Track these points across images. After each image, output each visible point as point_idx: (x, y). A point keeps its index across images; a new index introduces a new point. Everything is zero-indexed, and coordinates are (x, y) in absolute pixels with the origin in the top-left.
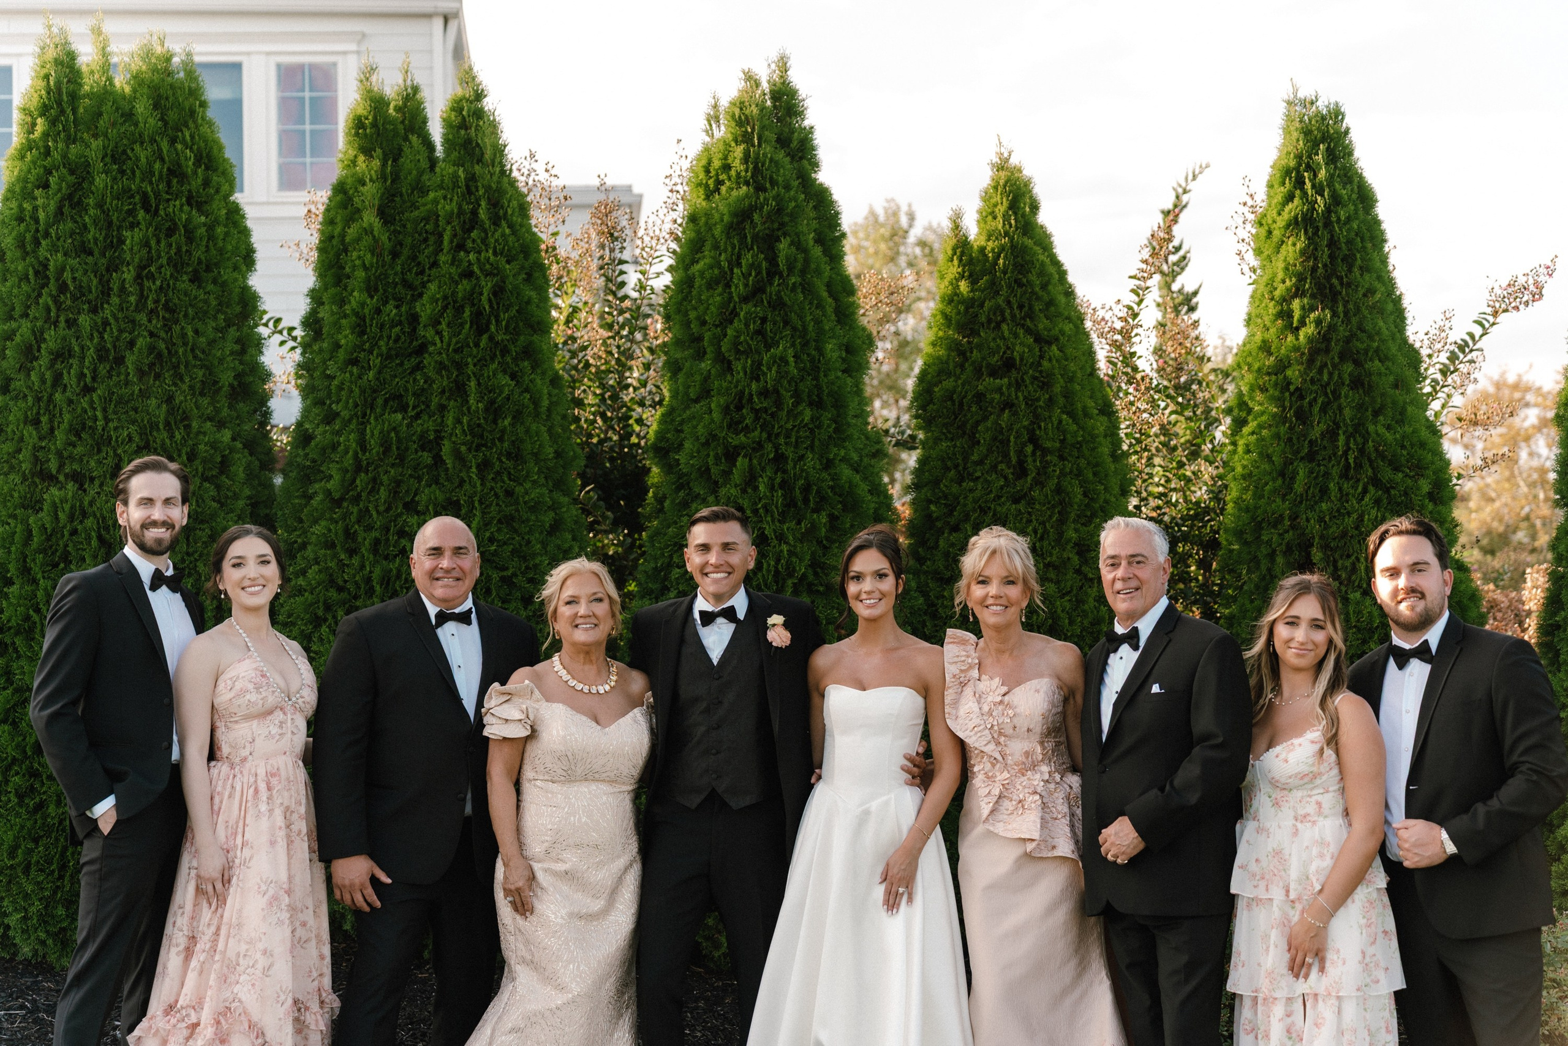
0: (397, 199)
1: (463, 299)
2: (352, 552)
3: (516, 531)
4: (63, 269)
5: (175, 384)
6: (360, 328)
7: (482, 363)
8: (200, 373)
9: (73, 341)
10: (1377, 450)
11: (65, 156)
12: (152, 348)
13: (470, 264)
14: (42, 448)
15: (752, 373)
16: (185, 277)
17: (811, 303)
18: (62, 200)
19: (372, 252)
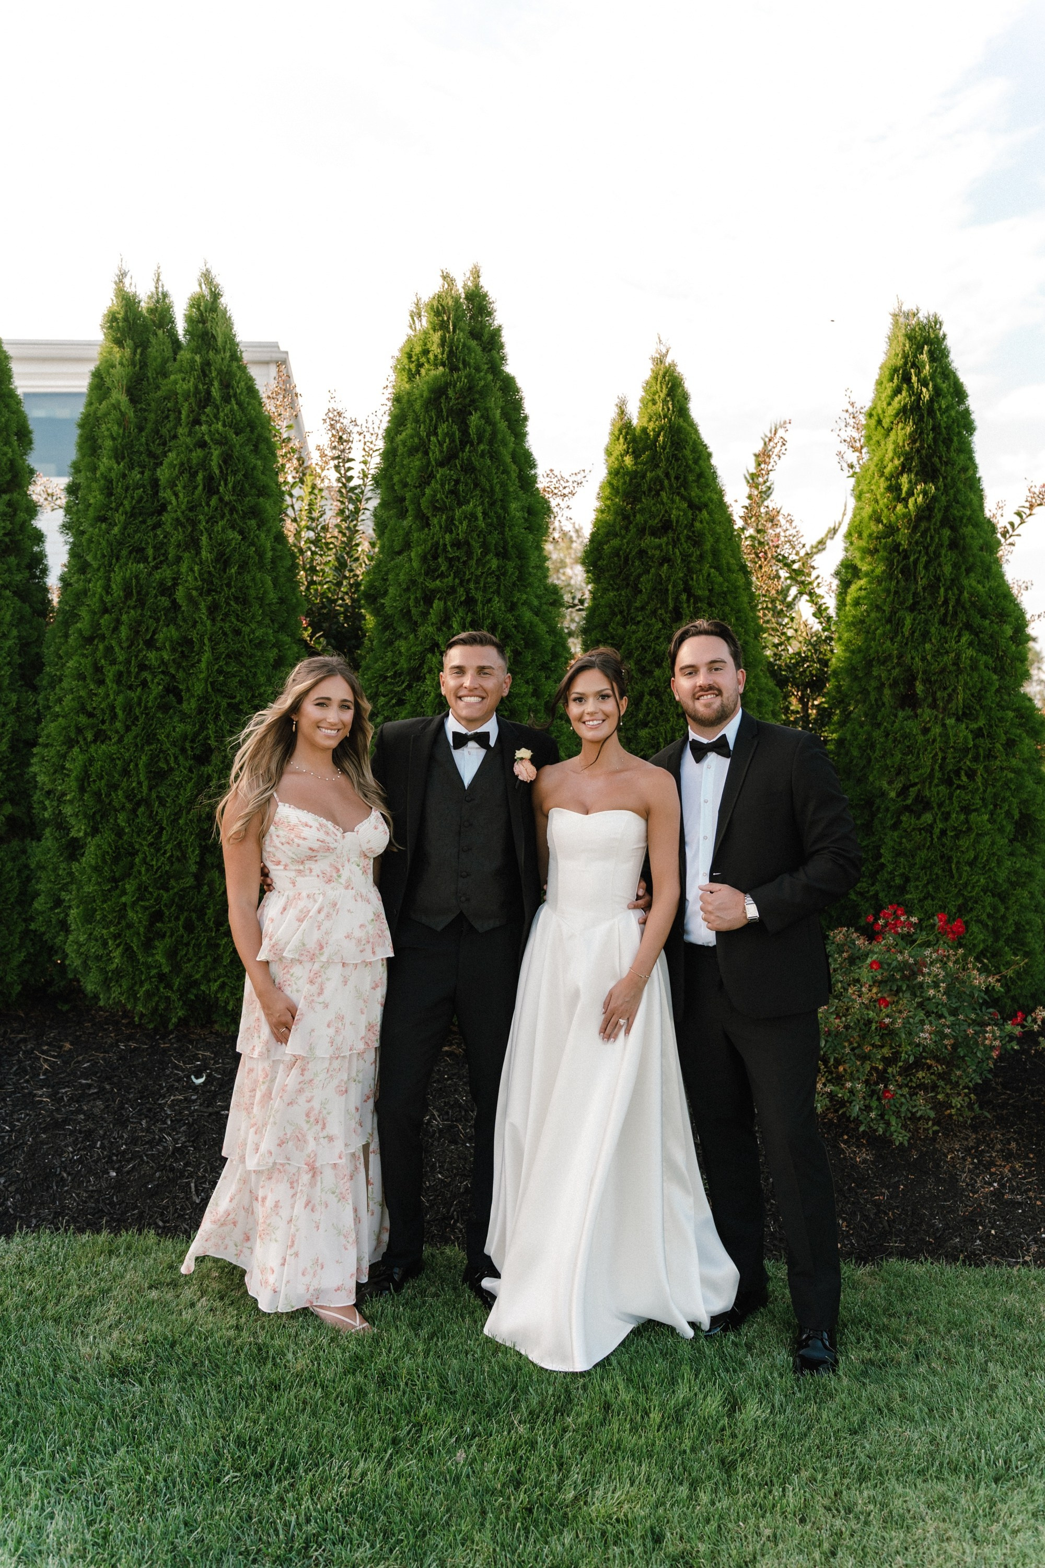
0: (145, 383)
1: (198, 464)
2: (100, 683)
3: (243, 665)
6: (109, 491)
7: (212, 520)
10: (970, 601)
13: (203, 435)
15: (446, 527)
17: (497, 468)
19: (119, 425)
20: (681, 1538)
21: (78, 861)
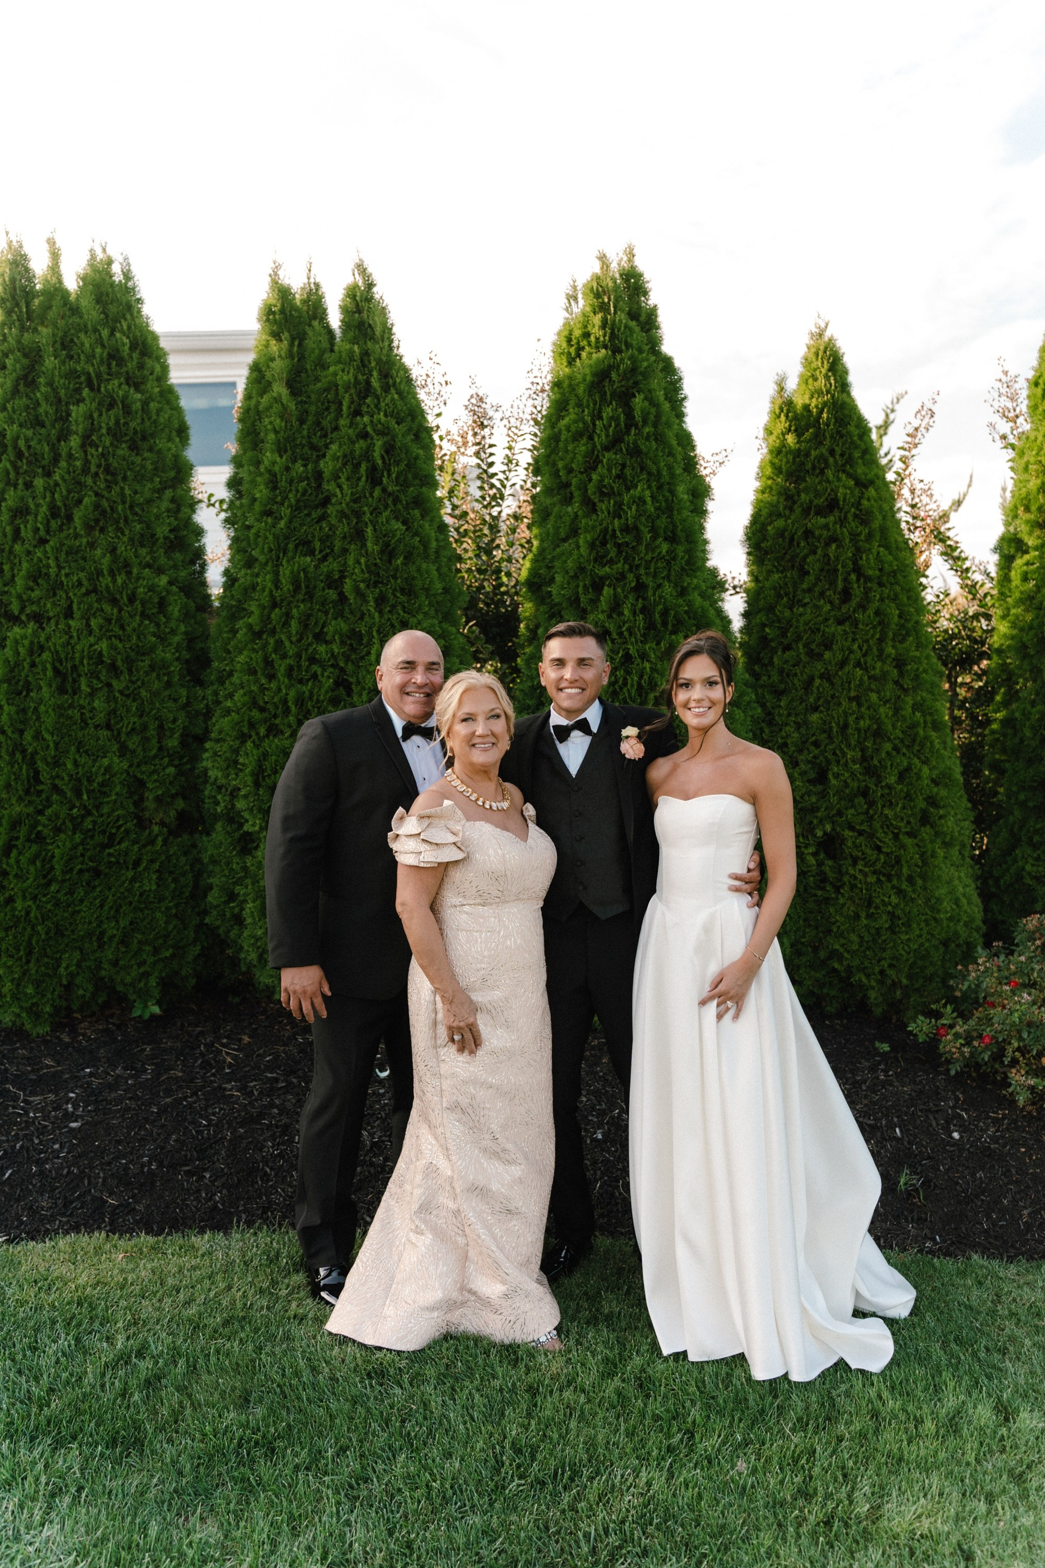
0: (304, 375)
1: (361, 456)
2: (271, 677)
4: (18, 438)
5: (119, 538)
6: (273, 484)
7: (375, 511)
8: (138, 527)
9: (30, 500)
11: (19, 342)
12: (97, 506)
13: (365, 426)
14: (6, 592)
15: (615, 512)
16: (124, 445)
17: (663, 451)
18: (17, 380)
19: (282, 418)
20: (993, 1556)
21: (250, 853)
